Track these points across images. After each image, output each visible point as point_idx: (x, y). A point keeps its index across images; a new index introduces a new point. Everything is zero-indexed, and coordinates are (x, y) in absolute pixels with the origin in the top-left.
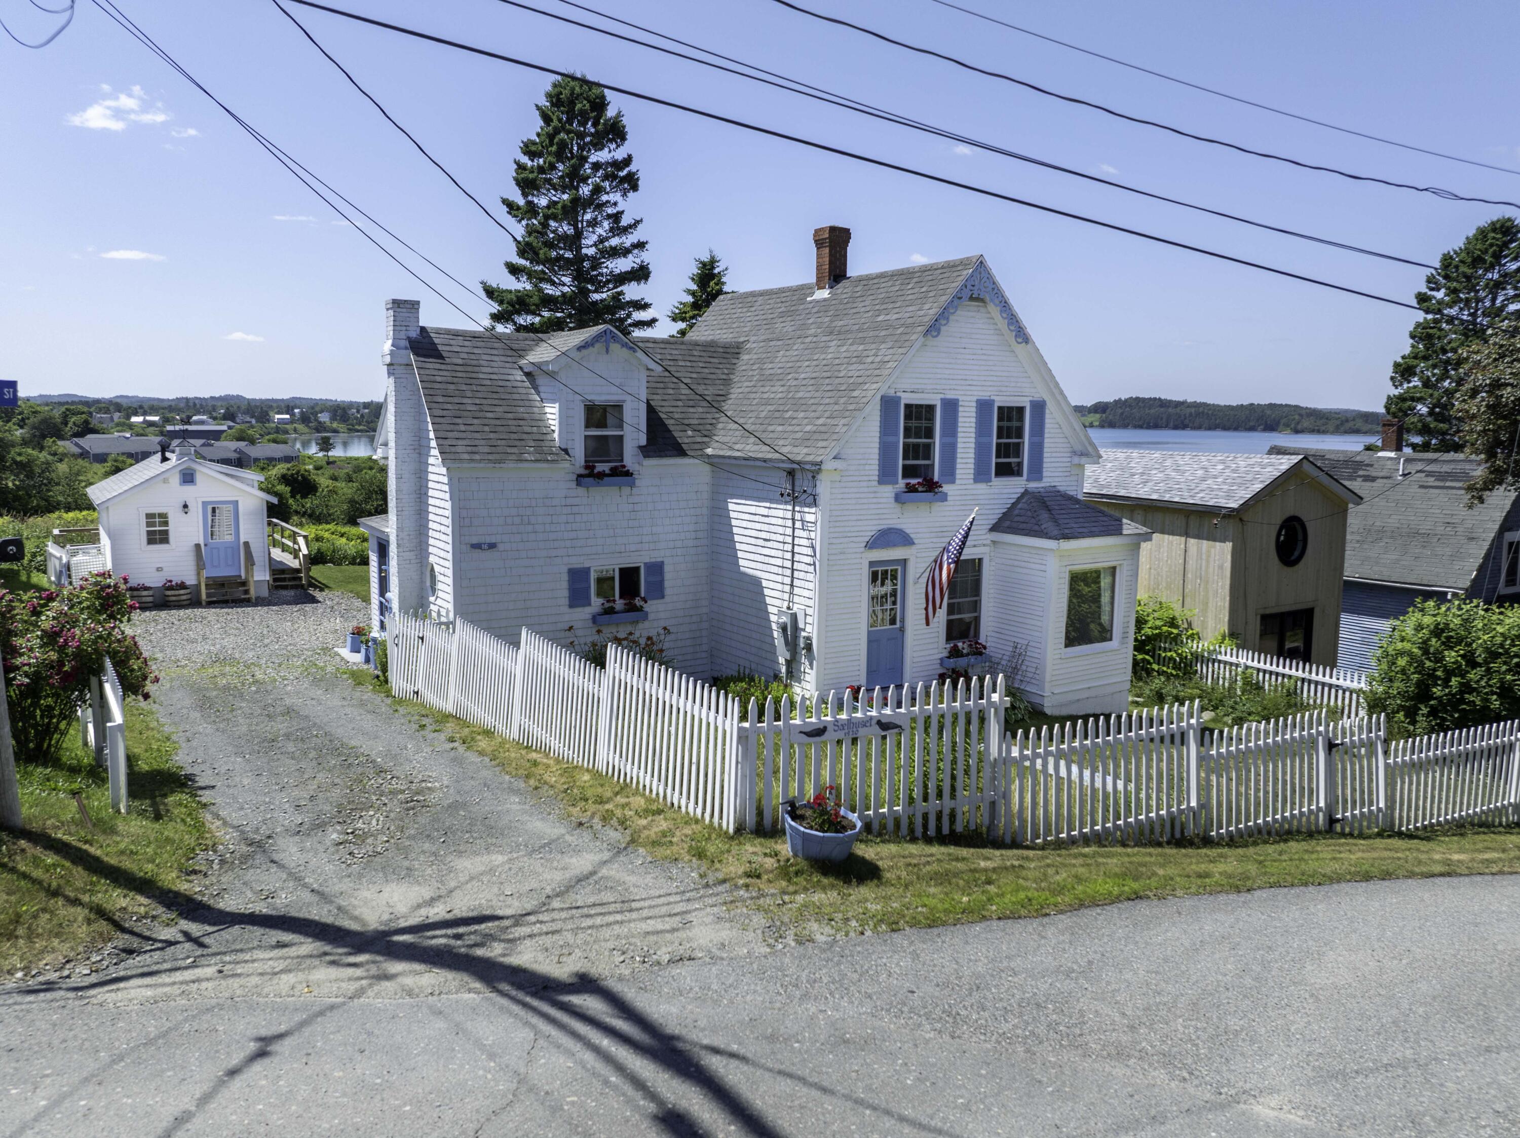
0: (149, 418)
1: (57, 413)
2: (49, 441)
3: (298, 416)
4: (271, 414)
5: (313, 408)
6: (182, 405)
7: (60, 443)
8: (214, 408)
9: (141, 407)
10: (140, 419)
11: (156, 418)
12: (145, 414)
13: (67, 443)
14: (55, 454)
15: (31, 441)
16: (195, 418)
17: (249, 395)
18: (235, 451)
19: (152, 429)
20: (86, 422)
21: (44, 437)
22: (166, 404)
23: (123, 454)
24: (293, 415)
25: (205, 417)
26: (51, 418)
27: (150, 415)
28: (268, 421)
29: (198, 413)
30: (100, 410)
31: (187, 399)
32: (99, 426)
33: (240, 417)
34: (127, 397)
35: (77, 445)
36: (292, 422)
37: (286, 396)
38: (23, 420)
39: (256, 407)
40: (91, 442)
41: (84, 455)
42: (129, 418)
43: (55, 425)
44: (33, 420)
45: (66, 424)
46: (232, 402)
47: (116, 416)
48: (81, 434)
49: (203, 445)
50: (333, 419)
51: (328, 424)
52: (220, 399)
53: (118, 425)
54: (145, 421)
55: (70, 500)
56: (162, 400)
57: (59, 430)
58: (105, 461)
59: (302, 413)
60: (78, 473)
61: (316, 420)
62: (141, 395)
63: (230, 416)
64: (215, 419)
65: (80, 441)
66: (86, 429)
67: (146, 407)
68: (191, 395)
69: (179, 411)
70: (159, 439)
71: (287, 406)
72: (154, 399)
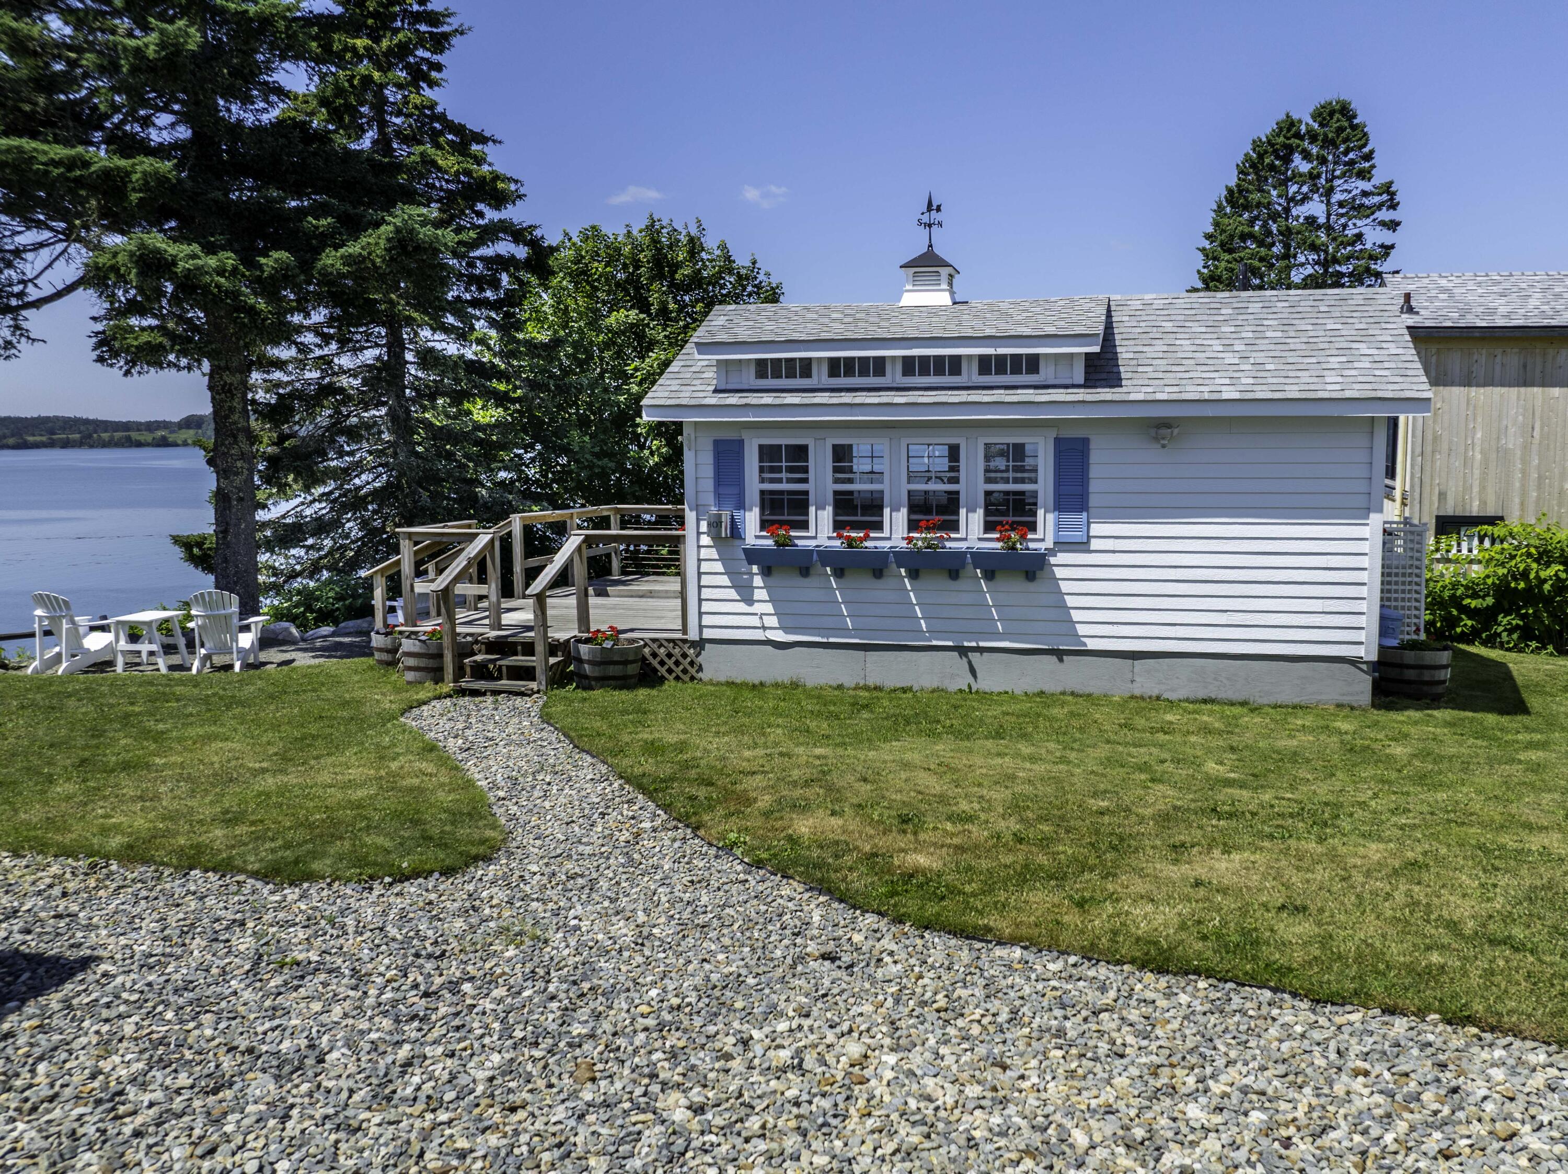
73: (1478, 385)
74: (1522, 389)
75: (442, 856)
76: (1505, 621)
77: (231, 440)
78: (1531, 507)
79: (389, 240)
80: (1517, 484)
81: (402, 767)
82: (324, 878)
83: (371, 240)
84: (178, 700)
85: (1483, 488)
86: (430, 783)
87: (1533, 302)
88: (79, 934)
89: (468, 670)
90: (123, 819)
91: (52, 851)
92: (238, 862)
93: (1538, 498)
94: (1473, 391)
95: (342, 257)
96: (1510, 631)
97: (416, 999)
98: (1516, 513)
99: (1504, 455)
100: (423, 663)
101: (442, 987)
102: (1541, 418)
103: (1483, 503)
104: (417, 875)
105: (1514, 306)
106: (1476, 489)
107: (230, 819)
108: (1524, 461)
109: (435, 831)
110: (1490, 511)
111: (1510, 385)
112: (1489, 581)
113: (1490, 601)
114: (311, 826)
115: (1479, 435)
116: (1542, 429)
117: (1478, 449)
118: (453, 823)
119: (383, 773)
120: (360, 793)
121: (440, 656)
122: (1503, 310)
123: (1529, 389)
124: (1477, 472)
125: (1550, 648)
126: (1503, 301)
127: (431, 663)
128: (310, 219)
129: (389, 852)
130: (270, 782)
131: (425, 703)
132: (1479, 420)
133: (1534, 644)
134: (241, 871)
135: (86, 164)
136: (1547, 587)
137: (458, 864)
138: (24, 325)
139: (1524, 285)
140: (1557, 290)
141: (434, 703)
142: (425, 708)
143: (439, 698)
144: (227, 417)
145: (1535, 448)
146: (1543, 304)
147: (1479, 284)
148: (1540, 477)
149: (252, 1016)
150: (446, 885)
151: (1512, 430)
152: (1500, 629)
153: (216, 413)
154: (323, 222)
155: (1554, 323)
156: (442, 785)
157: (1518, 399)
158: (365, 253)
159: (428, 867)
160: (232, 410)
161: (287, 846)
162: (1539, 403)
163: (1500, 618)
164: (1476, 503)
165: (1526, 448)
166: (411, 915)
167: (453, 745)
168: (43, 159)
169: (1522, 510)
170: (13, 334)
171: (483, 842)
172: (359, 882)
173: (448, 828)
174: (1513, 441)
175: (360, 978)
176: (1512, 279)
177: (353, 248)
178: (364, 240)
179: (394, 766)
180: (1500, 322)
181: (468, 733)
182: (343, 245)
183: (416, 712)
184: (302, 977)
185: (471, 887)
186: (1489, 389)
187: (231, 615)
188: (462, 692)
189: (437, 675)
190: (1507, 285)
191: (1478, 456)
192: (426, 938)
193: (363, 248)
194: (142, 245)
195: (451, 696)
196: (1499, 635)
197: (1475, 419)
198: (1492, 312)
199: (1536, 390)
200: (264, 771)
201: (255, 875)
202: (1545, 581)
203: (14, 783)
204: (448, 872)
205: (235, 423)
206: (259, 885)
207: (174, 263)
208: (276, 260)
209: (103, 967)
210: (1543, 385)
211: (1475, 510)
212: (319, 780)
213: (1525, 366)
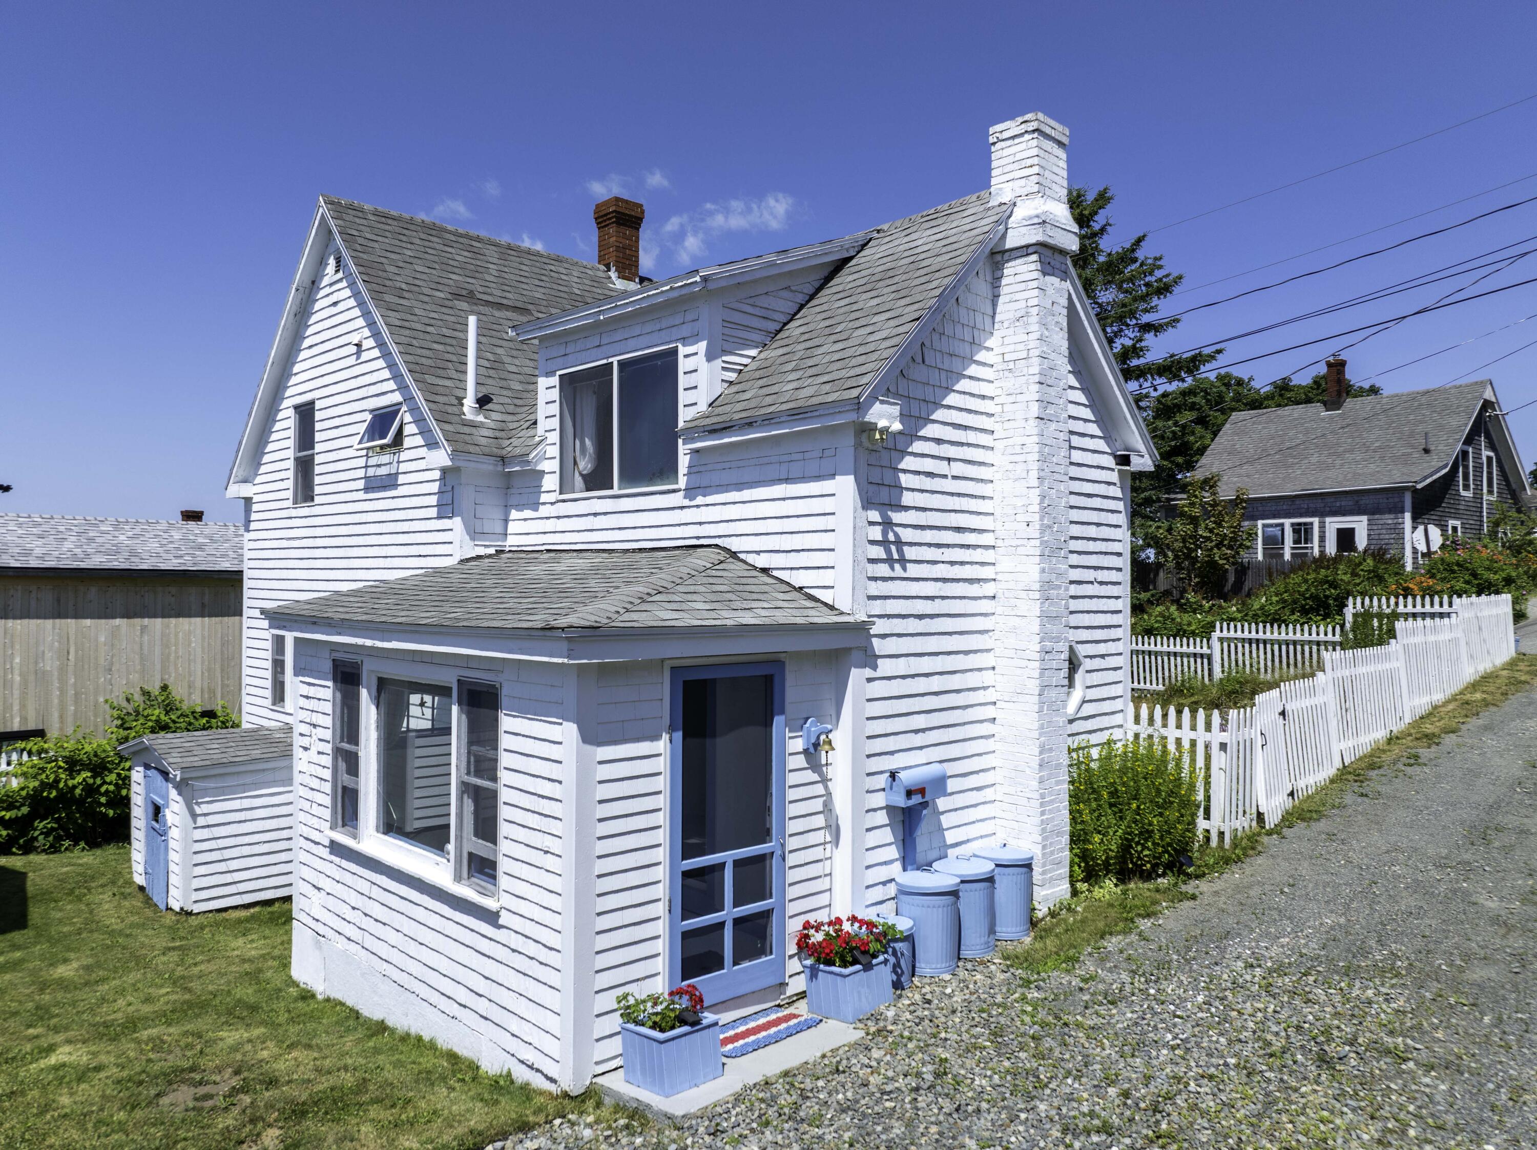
73: (14, 618)
74: (57, 621)
76: (41, 825)
78: (70, 719)
80: (56, 701)
85: (23, 706)
87: (68, 545)
93: (76, 711)
94: (10, 623)
96: (47, 834)
98: (57, 725)
99: (42, 677)
102: (76, 644)
103: (24, 719)
105: (49, 547)
106: (16, 708)
108: (63, 681)
110: (31, 726)
111: (45, 618)
112: (24, 793)
113: (25, 810)
115: (17, 660)
116: (76, 652)
117: (17, 672)
122: (38, 551)
123: (63, 621)
124: (16, 693)
125: (82, 844)
126: (40, 542)
132: (17, 647)
133: (67, 843)
136: (78, 791)
139: (62, 528)
140: (91, 534)
145: (71, 669)
146: (77, 547)
147: (20, 525)
148: (76, 694)
151: (48, 655)
152: (37, 833)
155: (83, 565)
157: (54, 628)
162: (72, 632)
163: (36, 824)
164: (17, 720)
165: (63, 670)
169: (62, 722)
174: (50, 664)
176: (52, 522)
180: (34, 563)
186: (26, 621)
190: (45, 527)
191: (17, 678)
196: (36, 839)
197: (12, 647)
198: (28, 553)
199: (71, 622)
202: (74, 787)
210: (76, 616)
211: (16, 725)
213: (59, 601)
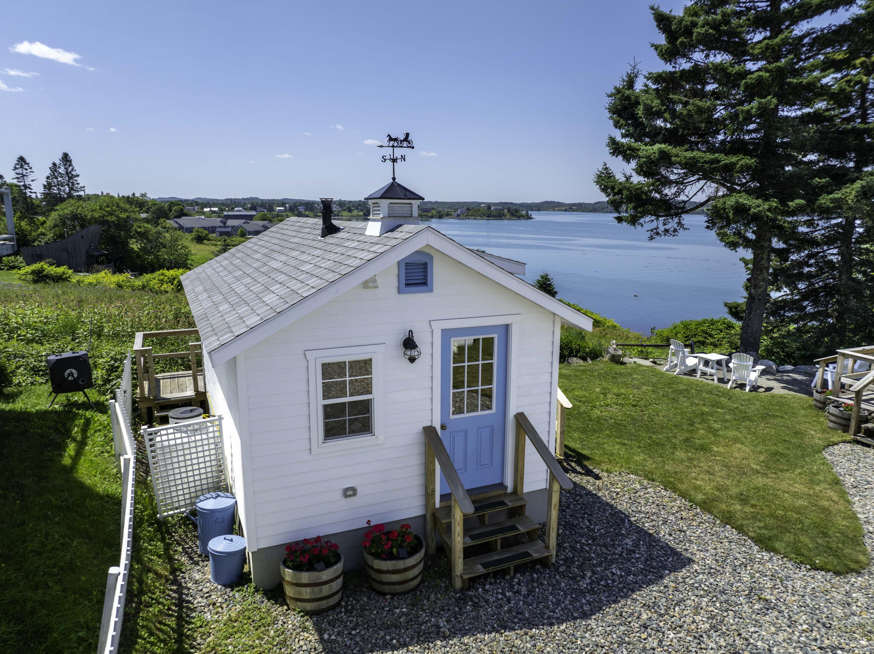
0: (212, 209)
1: (166, 206)
2: (161, 220)
3: (288, 208)
4: (274, 207)
5: (295, 204)
6: (229, 202)
7: (168, 221)
8: (245, 204)
9: (208, 203)
10: (208, 209)
11: (216, 209)
12: (210, 207)
13: (171, 222)
14: (164, 228)
15: (152, 220)
16: (236, 209)
17: (261, 198)
18: (263, 226)
19: (214, 215)
20: (182, 210)
21: (159, 218)
22: (221, 202)
23: (202, 228)
24: (285, 207)
25: (241, 209)
26: (162, 207)
27: (213, 207)
28: (273, 211)
29: (237, 206)
30: (188, 205)
31: (231, 200)
32: (188, 212)
33: (258, 209)
34: (201, 198)
35: (176, 222)
36: (285, 211)
37: (281, 198)
38: (148, 208)
39: (266, 203)
40: (184, 221)
41: (181, 228)
42: (203, 209)
43: (165, 211)
44: (154, 208)
45: (171, 211)
46: (254, 201)
47: (196, 208)
48: (179, 217)
49: (244, 223)
50: (306, 210)
51: (303, 212)
52: (247, 199)
53: (197, 213)
54: (210, 211)
55: (171, 257)
56: (219, 200)
57: (167, 214)
58: (192, 232)
59: (290, 206)
60: (176, 240)
61: (298, 210)
62: (208, 198)
63: (253, 208)
64: (246, 209)
65: (178, 220)
66: (182, 214)
67: (211, 203)
68: (233, 198)
69: (227, 206)
70: (220, 219)
71: (282, 203)
72: (214, 200)
75: (836, 563)
77: (759, 272)
79: (857, 192)
81: (821, 491)
82: (780, 554)
83: (848, 190)
84: (722, 408)
86: (834, 509)
88: (687, 545)
89: (863, 431)
90: (702, 483)
91: (678, 493)
92: (745, 529)
95: (831, 199)
97: (815, 648)
100: (839, 420)
101: (827, 647)
104: (822, 570)
107: (743, 499)
109: (834, 545)
114: (776, 518)
118: (843, 543)
119: (811, 492)
120: (800, 502)
121: (849, 420)
127: (843, 422)
128: (817, 179)
129: (811, 550)
130: (760, 481)
131: (836, 444)
134: (746, 534)
135: (718, 162)
137: (843, 571)
138: (683, 222)
141: (841, 445)
142: (836, 447)
143: (844, 442)
144: (760, 261)
149: (748, 621)
150: (836, 580)
153: (755, 259)
154: (824, 180)
156: (840, 511)
158: (843, 197)
159: (828, 567)
160: (762, 258)
161: (766, 527)
166: (817, 594)
167: (849, 480)
168: (702, 161)
170: (678, 226)
171: (857, 562)
172: (795, 562)
173: (840, 545)
175: (792, 624)
177: (837, 195)
178: (844, 190)
179: (818, 488)
181: (858, 473)
182: (831, 193)
183: (831, 449)
184: (768, 609)
185: (847, 588)
187: (749, 366)
188: (858, 442)
189: (845, 428)
192: (823, 613)
193: (843, 194)
194: (737, 202)
195: (850, 443)
200: (758, 472)
201: (752, 538)
203: (662, 445)
204: (837, 573)
205: (763, 265)
206: (753, 544)
207: (750, 209)
208: (797, 204)
209: (696, 567)
212: (782, 487)
